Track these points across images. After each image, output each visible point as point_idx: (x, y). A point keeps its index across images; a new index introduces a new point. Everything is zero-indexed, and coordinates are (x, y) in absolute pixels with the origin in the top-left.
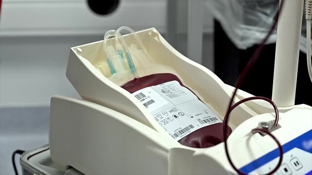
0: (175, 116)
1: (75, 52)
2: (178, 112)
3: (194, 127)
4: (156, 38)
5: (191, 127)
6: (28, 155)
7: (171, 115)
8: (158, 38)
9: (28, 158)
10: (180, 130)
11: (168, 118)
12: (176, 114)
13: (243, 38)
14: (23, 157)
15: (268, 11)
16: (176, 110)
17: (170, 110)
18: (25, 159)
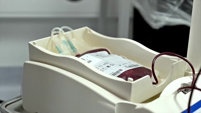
0: (108, 66)
1: (32, 44)
2: (110, 64)
3: (122, 70)
4: (89, 32)
5: (121, 70)
6: (5, 104)
7: (105, 66)
8: (91, 32)
9: (6, 106)
10: (113, 74)
11: (103, 69)
12: (109, 65)
13: (156, 21)
14: (2, 105)
15: (175, 3)
16: (108, 63)
17: (103, 63)
18: (3, 107)
